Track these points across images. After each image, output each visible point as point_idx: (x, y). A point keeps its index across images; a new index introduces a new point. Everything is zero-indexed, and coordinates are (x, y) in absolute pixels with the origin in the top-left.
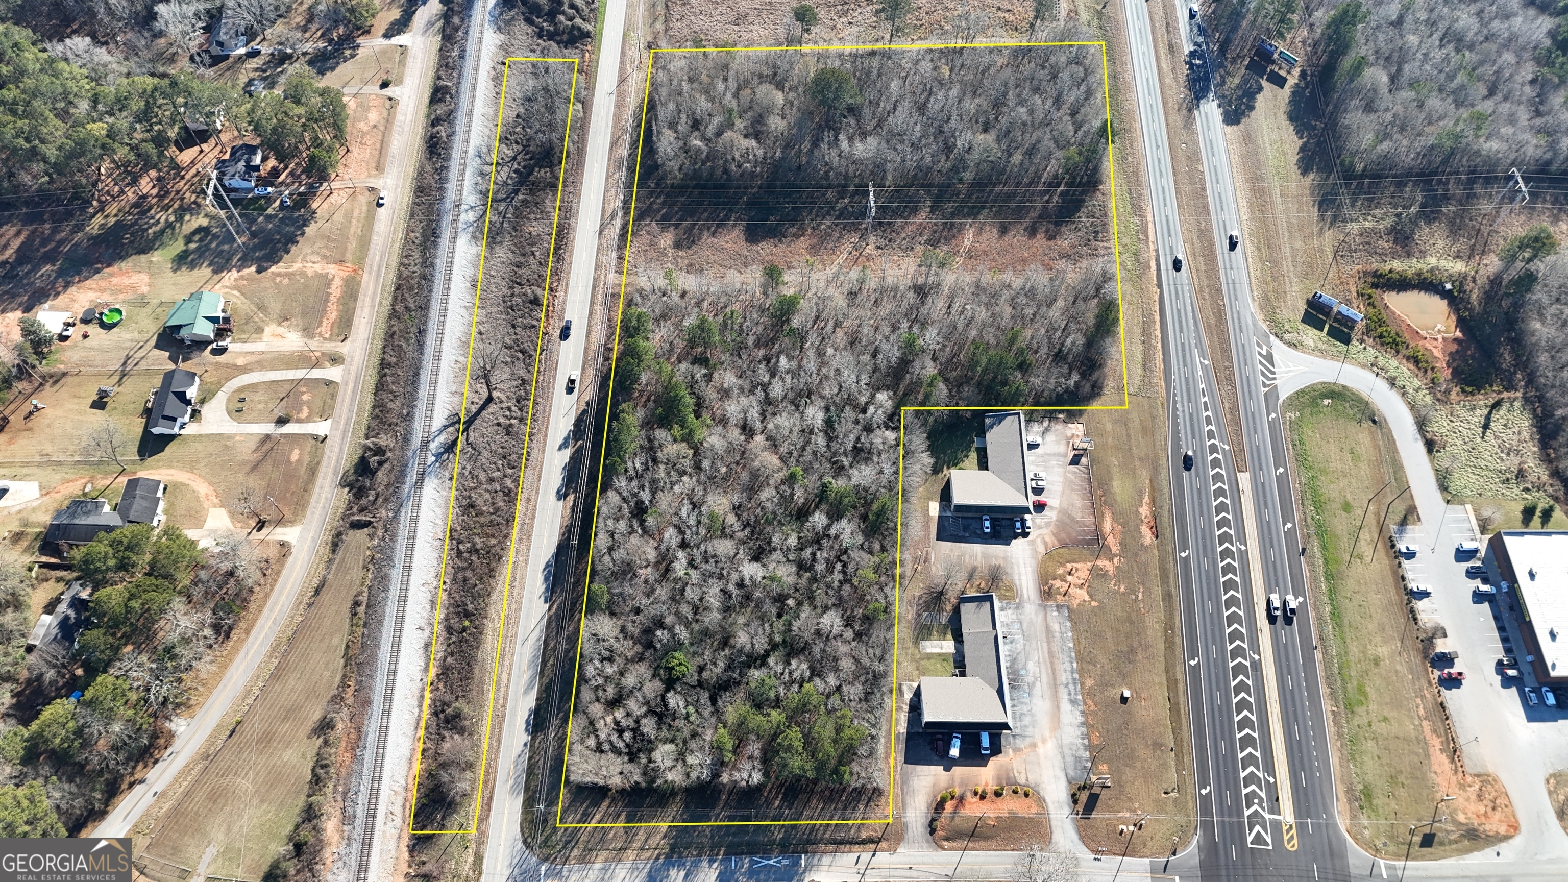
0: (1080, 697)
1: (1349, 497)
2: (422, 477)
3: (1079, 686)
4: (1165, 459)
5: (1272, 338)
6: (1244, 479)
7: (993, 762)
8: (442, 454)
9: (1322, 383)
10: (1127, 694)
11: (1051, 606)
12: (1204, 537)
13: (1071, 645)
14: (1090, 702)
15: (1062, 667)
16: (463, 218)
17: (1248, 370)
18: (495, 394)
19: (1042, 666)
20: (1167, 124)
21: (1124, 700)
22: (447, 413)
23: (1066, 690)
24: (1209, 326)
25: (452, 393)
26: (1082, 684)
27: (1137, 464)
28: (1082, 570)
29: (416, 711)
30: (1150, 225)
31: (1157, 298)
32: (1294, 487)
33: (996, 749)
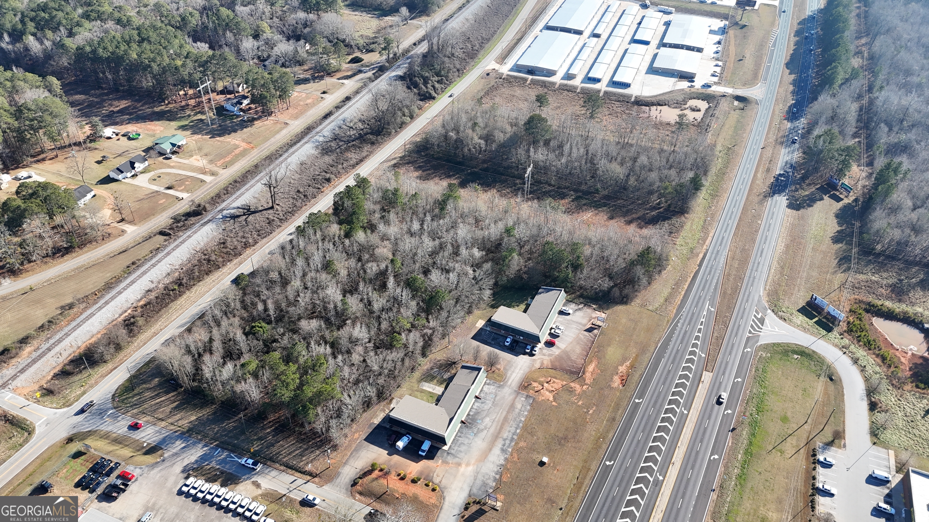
0: (510, 450)
1: (789, 414)
2: (210, 221)
3: (513, 444)
4: (653, 348)
5: (769, 311)
6: (707, 377)
7: (424, 463)
8: (227, 217)
9: (796, 345)
10: (545, 459)
11: (523, 394)
12: (658, 396)
13: (523, 419)
14: (515, 455)
15: (508, 429)
16: (317, 138)
17: (742, 322)
18: (276, 207)
19: (495, 423)
20: (747, 199)
21: (542, 464)
22: (244, 203)
23: (503, 442)
24: (725, 293)
25: (254, 197)
26: (517, 443)
27: (632, 344)
28: (558, 384)
29: (118, 316)
30: (710, 238)
31: (694, 271)
32: (745, 392)
33: (431, 455)
